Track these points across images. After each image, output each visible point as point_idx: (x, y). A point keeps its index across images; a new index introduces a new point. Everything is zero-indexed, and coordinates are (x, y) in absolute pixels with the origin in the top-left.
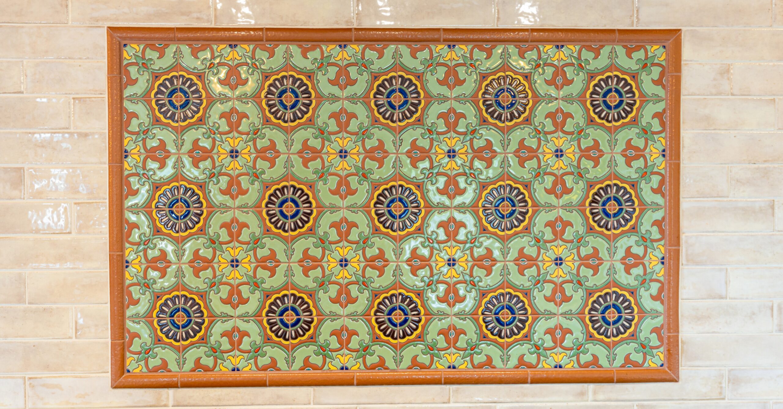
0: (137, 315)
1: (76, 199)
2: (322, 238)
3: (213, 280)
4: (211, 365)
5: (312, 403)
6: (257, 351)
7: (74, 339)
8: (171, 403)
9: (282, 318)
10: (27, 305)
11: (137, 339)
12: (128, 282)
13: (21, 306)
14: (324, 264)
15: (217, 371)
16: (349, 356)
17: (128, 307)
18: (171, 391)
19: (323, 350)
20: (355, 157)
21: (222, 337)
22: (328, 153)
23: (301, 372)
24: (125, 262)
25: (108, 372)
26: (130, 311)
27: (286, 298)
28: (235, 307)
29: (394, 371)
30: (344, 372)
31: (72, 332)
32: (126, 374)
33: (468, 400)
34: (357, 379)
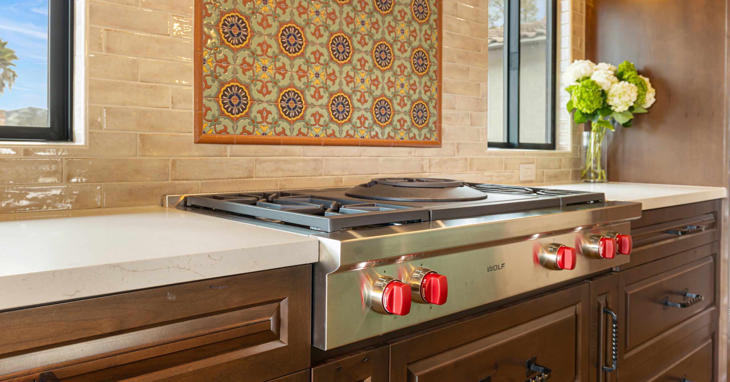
0: (209, 96)
1: (173, 13)
2: (308, 59)
3: (253, 78)
4: (251, 131)
5: (302, 156)
6: (275, 123)
7: (170, 109)
8: (229, 154)
9: (288, 104)
10: (139, 83)
11: (209, 111)
12: (204, 74)
13: (136, 83)
14: (308, 75)
15: (254, 135)
16: (319, 129)
17: (205, 90)
18: (229, 147)
19: (308, 125)
20: (323, 16)
21: (257, 114)
22: (310, 11)
23: (297, 137)
24: (203, 60)
25: (192, 132)
26: (206, 93)
27: (290, 93)
28: (264, 95)
29: (339, 138)
30: (317, 138)
31: (170, 105)
32: (203, 135)
33: (369, 155)
34: (324, 142)
